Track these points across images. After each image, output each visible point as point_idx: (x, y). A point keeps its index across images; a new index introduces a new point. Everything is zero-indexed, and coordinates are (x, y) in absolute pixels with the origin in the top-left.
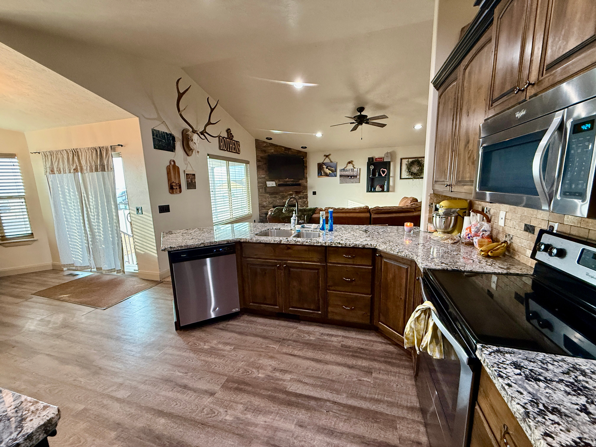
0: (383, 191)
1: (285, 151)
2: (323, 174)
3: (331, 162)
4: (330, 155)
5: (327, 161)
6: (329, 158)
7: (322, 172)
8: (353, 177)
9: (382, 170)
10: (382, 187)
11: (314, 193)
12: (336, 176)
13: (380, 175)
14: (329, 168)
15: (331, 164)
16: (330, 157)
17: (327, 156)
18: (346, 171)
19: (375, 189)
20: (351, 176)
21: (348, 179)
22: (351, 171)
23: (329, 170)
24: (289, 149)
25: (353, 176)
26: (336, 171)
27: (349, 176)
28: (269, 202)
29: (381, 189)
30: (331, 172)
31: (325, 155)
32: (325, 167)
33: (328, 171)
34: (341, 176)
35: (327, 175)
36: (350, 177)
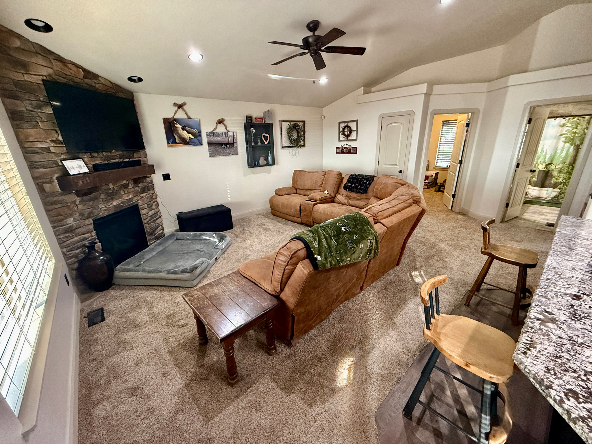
0: (267, 165)
1: (86, 81)
2: (177, 141)
3: (189, 118)
4: (184, 104)
5: (180, 115)
6: (183, 110)
7: (176, 137)
8: (228, 146)
9: (264, 135)
10: (267, 159)
11: (166, 177)
12: (201, 144)
13: (262, 142)
14: (188, 128)
15: (190, 122)
16: (185, 107)
17: (180, 106)
18: (216, 136)
19: (258, 162)
20: (226, 144)
21: (221, 149)
22: (224, 136)
23: (188, 132)
24: (96, 76)
25: (229, 144)
26: (200, 135)
27: (222, 144)
28: (82, 215)
29: (265, 162)
30: (192, 137)
31: (175, 104)
32: (178, 126)
33: (186, 135)
34: (210, 144)
35: (185, 142)
36: (224, 146)
